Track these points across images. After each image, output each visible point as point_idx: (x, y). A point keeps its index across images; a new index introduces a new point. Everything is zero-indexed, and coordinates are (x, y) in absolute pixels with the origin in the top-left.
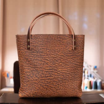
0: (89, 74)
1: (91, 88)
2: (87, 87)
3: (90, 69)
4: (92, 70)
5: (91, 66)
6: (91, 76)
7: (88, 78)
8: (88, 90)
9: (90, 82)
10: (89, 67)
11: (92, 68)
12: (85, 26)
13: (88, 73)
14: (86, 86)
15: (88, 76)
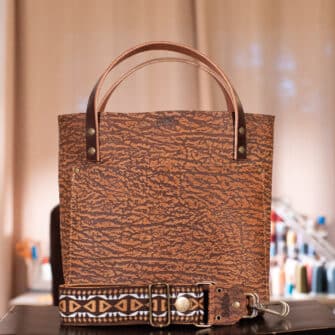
0: (300, 245)
1: (306, 288)
2: (292, 287)
3: (304, 228)
4: (310, 230)
5: (305, 218)
6: (306, 249)
7: (296, 259)
8: (298, 296)
9: (304, 270)
10: (301, 220)
11: (311, 223)
12: (288, 87)
13: (295, 240)
14: (289, 282)
15: (297, 251)
